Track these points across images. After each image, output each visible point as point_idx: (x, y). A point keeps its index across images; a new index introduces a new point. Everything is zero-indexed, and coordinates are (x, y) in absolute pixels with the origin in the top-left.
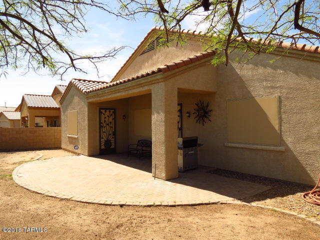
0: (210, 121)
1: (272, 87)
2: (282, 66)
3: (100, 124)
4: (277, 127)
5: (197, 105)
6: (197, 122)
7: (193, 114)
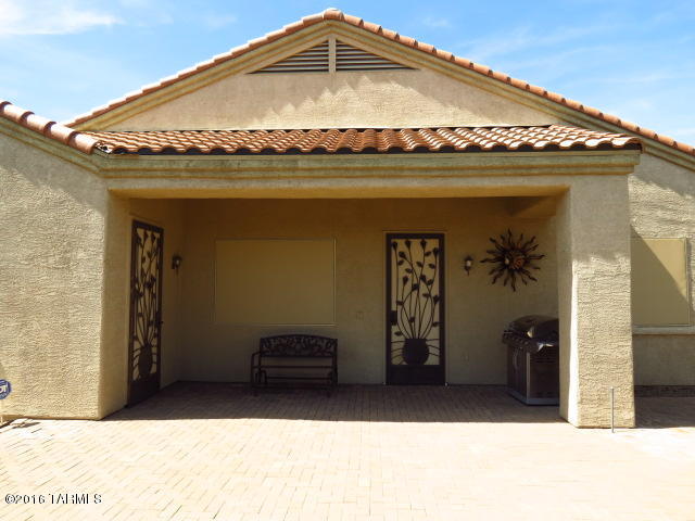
0: (534, 279)
1: (672, 222)
2: (691, 188)
3: (132, 286)
4: (684, 292)
5: (494, 241)
6: (494, 282)
7: (482, 262)
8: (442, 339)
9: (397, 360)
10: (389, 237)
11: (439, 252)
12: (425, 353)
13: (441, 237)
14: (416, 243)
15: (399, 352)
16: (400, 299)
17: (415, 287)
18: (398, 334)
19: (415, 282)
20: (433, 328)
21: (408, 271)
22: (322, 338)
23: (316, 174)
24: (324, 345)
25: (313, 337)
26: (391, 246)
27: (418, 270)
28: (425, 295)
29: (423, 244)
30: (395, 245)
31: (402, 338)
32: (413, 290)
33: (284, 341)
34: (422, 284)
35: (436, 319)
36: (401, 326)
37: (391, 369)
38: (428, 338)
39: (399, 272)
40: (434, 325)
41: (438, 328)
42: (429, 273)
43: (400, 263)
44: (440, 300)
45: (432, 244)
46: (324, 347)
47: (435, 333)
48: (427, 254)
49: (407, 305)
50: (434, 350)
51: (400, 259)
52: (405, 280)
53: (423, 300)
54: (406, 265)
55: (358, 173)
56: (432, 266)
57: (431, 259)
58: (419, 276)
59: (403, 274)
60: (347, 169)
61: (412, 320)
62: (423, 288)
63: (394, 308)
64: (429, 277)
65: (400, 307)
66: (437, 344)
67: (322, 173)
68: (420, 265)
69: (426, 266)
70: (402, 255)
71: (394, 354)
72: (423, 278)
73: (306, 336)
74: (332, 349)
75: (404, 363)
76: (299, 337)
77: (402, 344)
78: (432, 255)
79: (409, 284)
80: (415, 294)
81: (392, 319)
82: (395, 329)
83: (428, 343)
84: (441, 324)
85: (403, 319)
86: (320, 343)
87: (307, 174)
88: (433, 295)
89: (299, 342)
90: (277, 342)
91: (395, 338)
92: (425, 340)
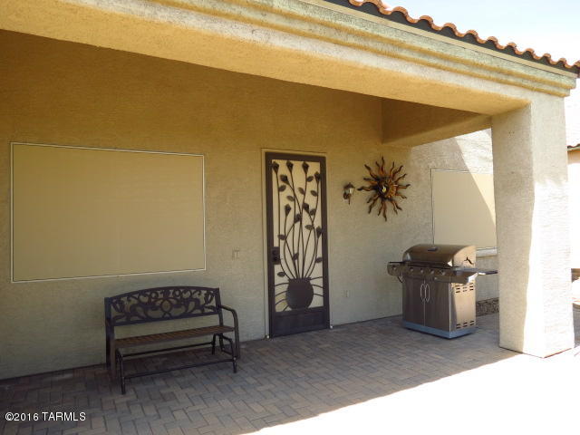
5: (368, 168)
6: (370, 212)
7: (359, 190)
8: (325, 277)
9: (281, 307)
10: (269, 156)
11: (321, 177)
12: (310, 295)
13: (322, 161)
14: (297, 165)
15: (282, 297)
16: (282, 233)
17: (298, 218)
18: (282, 274)
19: (298, 212)
20: (317, 264)
21: (289, 198)
22: (199, 289)
23: (297, 26)
24: (202, 298)
25: (187, 289)
26: (271, 168)
27: (300, 197)
28: (308, 227)
29: (306, 168)
30: (276, 167)
31: (285, 279)
32: (295, 221)
33: (144, 299)
34: (305, 215)
35: (320, 254)
36: (284, 265)
37: (274, 318)
38: (312, 276)
39: (280, 200)
40: (318, 261)
41: (321, 264)
42: (312, 202)
43: (281, 189)
44: (322, 232)
45: (314, 168)
46: (203, 302)
47: (318, 270)
48: (309, 179)
49: (289, 239)
50: (318, 291)
51: (281, 184)
52: (288, 209)
53: (306, 232)
54: (288, 192)
55: (351, 40)
56: (314, 193)
57: (313, 186)
58: (301, 203)
59: (284, 202)
60: (339, 29)
61: (295, 257)
62: (306, 219)
63: (276, 244)
64: (312, 207)
65: (282, 242)
66: (320, 282)
67: (305, 27)
68: (303, 192)
69: (308, 193)
70: (285, 179)
71: (278, 299)
72: (306, 207)
73: (177, 288)
74: (213, 303)
75: (289, 309)
76: (166, 290)
77: (286, 287)
78: (314, 180)
79: (291, 214)
80: (297, 225)
81: (274, 257)
82: (277, 269)
83: (312, 282)
84: (324, 260)
85: (286, 256)
86: (196, 296)
87: (282, 22)
88: (316, 226)
89: (166, 298)
90: (134, 301)
91: (278, 280)
92: (309, 279)
